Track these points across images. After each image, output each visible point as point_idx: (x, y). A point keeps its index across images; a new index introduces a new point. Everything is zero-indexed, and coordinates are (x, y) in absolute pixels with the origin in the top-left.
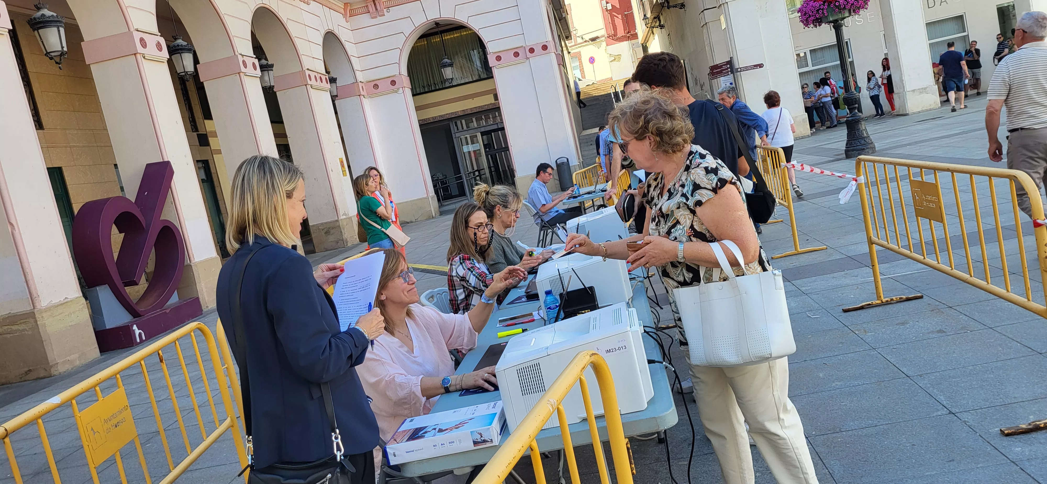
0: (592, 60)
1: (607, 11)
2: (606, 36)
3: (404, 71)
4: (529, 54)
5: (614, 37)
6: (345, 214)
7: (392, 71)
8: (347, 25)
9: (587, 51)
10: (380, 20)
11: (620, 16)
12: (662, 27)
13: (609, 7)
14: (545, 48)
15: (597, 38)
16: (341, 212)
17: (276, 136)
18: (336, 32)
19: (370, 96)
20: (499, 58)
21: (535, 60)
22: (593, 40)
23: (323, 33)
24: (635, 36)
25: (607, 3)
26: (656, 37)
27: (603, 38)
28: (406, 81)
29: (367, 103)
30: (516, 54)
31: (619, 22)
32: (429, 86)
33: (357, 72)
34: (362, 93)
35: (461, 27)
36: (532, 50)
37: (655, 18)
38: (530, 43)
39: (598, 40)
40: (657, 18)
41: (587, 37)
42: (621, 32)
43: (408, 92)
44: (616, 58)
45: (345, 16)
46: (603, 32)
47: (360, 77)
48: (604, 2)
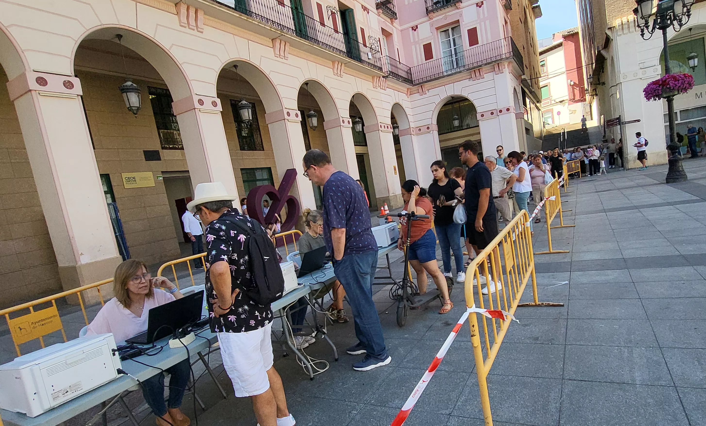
0: (559, 113)
1: (571, 85)
2: (569, 99)
3: (435, 122)
4: (499, 114)
5: (573, 100)
6: (393, 193)
7: (428, 122)
8: (409, 99)
9: (557, 108)
10: (424, 96)
11: (578, 89)
12: (596, 95)
13: (572, 83)
14: (508, 110)
15: (563, 101)
16: (391, 192)
18: (401, 103)
19: (417, 134)
20: (482, 116)
21: (502, 117)
22: (561, 102)
23: (392, 104)
24: (585, 100)
25: (571, 81)
26: (595, 100)
27: (567, 101)
28: (435, 127)
29: (414, 138)
30: (492, 113)
31: (577, 91)
32: (451, 129)
33: (411, 123)
34: (412, 133)
35: (466, 99)
36: (501, 111)
37: (593, 90)
38: (500, 108)
39: (563, 102)
40: (595, 90)
41: (558, 101)
42: (578, 97)
43: (436, 133)
44: (573, 112)
45: (407, 94)
46: (567, 98)
47: (412, 125)
48: (569, 81)
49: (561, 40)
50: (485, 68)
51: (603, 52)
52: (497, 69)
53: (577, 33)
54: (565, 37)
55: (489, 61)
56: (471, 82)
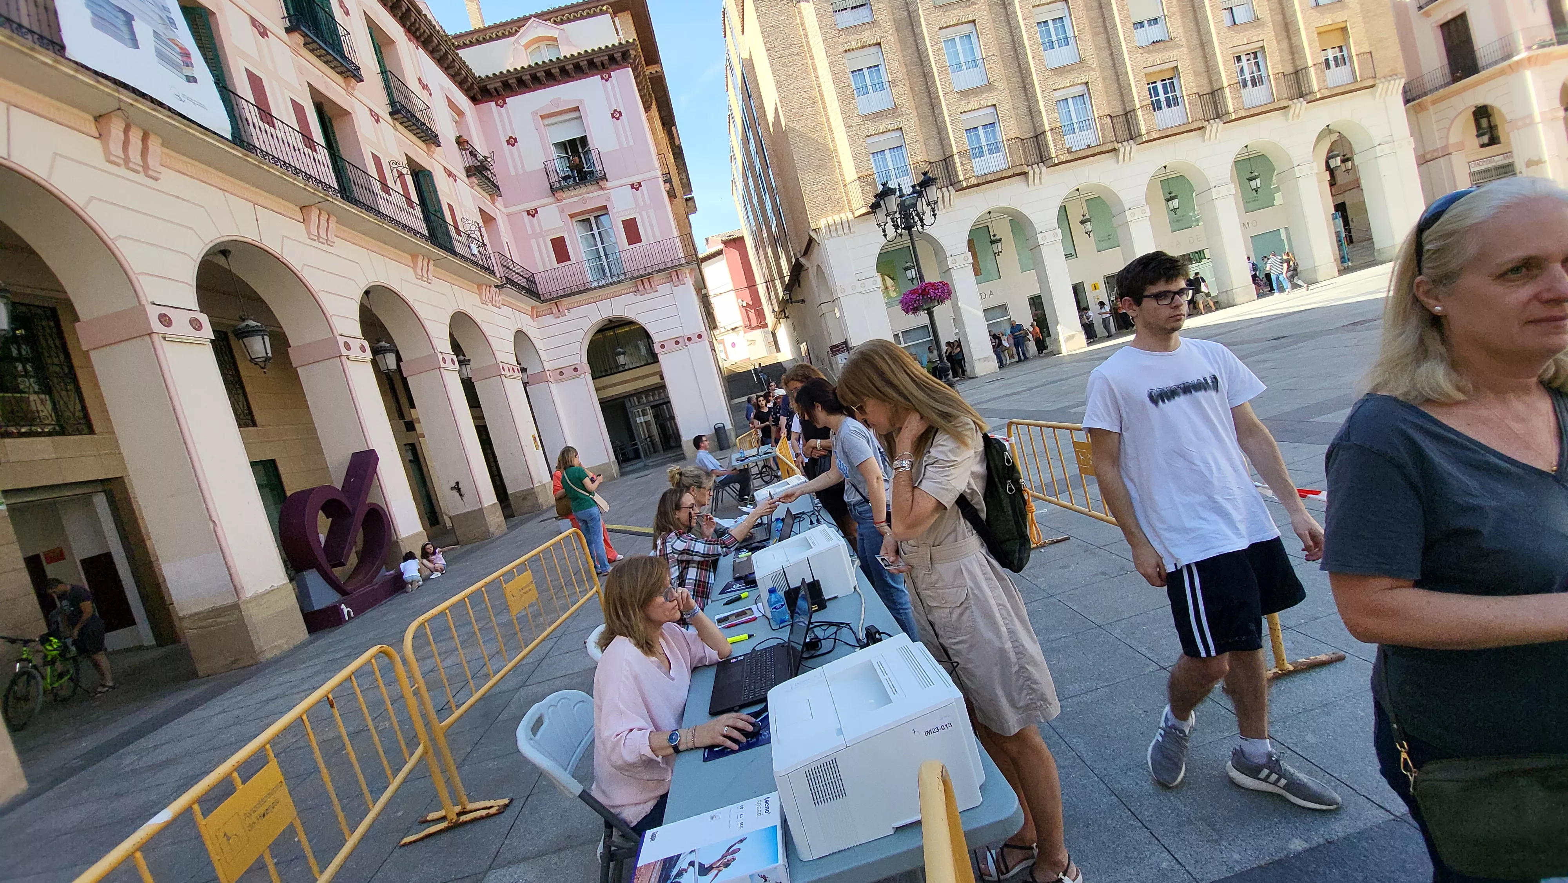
0: (733, 345)
1: (743, 307)
2: (743, 326)
3: (585, 360)
4: (687, 343)
5: (749, 327)
6: (539, 482)
7: (575, 360)
8: (535, 324)
9: (729, 338)
10: (562, 319)
11: (753, 311)
12: (787, 317)
13: (745, 304)
14: (700, 336)
15: (737, 328)
16: (536, 481)
17: (475, 418)
18: (525, 330)
19: (557, 381)
20: (663, 346)
21: (693, 347)
22: (733, 329)
23: (514, 332)
24: (766, 325)
25: (743, 302)
26: (782, 325)
27: (741, 328)
28: (587, 368)
29: (554, 388)
30: (677, 343)
31: (752, 315)
32: (606, 371)
33: (544, 363)
34: (550, 380)
35: (631, 323)
36: (689, 339)
37: (781, 311)
38: (687, 334)
39: (737, 330)
40: (783, 311)
41: (730, 328)
42: (754, 323)
43: (589, 377)
44: (752, 342)
45: (532, 317)
46: (741, 324)
47: (547, 366)
48: (740, 301)
49: (721, 246)
50: (657, 277)
51: (802, 260)
52: (675, 278)
53: (741, 239)
54: (725, 243)
55: (662, 267)
56: (638, 297)
